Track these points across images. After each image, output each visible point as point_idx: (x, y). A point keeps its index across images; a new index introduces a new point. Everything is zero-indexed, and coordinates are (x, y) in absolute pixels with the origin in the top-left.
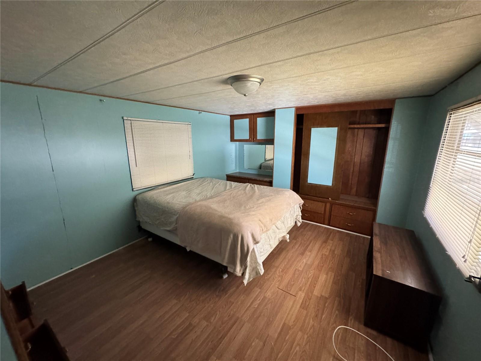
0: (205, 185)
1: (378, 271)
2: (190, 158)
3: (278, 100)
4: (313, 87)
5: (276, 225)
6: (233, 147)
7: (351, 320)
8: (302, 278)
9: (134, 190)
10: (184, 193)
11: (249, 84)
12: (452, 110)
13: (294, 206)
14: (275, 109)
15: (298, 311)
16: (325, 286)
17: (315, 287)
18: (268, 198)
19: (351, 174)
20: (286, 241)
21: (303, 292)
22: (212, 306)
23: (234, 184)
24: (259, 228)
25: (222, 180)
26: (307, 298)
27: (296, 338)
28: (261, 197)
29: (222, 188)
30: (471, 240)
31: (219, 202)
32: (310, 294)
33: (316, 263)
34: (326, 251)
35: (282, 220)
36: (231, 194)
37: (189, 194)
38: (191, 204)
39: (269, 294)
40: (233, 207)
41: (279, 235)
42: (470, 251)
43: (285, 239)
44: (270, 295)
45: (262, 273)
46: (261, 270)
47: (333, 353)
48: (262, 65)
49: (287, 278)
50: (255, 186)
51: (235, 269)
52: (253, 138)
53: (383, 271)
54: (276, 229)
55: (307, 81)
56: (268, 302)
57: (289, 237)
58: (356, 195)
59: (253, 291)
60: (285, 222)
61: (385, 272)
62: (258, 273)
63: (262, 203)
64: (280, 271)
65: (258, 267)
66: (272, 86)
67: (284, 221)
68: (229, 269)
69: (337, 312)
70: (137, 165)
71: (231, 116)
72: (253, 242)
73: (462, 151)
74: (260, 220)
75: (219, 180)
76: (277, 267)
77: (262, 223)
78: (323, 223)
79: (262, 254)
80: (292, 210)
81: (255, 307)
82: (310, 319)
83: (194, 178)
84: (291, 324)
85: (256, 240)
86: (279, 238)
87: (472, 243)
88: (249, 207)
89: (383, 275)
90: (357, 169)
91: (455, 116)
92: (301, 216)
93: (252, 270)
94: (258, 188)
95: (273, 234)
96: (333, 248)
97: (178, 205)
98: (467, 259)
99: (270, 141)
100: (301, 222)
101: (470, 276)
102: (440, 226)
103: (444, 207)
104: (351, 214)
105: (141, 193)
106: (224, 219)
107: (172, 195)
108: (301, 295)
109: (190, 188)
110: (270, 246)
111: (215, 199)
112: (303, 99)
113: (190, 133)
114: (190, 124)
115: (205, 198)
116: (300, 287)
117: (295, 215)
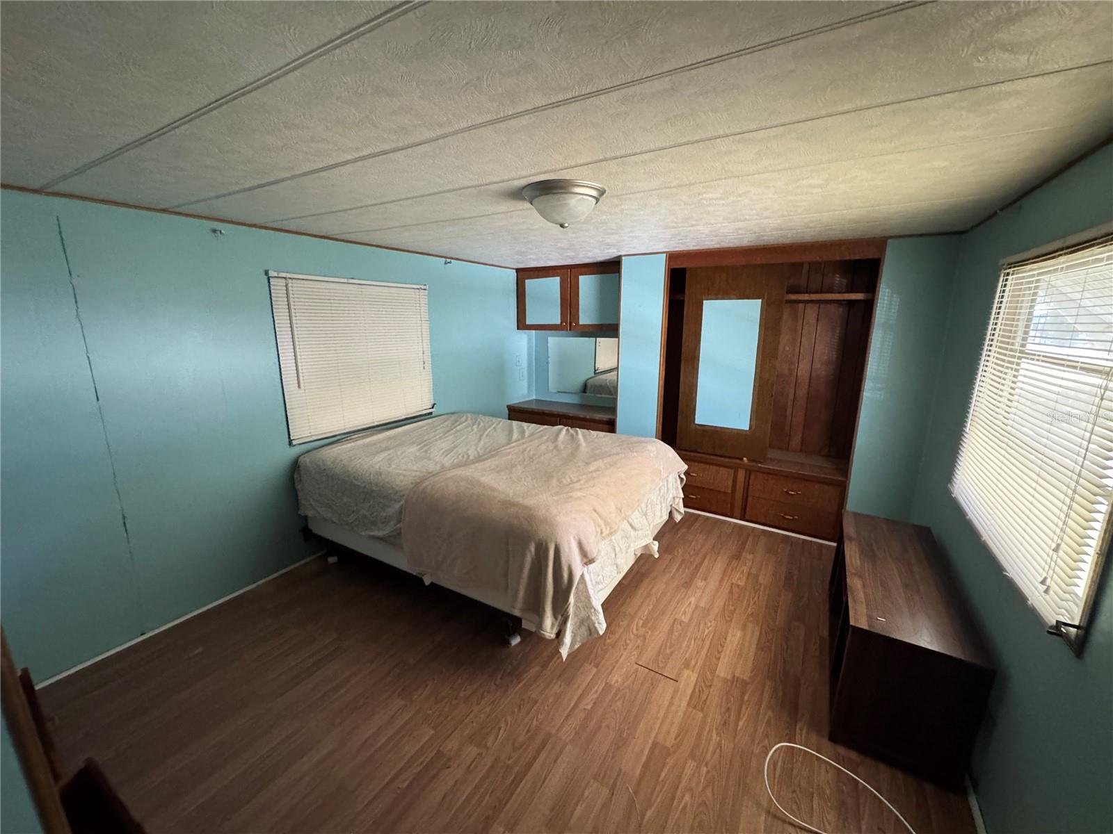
0: (460, 430)
1: (859, 618)
2: (424, 368)
3: (630, 237)
4: (711, 209)
5: (630, 520)
6: (523, 342)
7: (801, 730)
8: (690, 639)
9: (294, 442)
10: (413, 449)
11: (572, 201)
12: (1011, 265)
13: (668, 476)
14: (620, 257)
15: (685, 713)
16: (740, 655)
17: (718, 659)
18: (609, 459)
19: (790, 404)
20: (652, 556)
21: (693, 671)
22: (488, 709)
23: (528, 427)
24: (594, 528)
25: (499, 419)
26: (703, 684)
27: (683, 776)
28: (594, 457)
29: (501, 437)
30: (1058, 545)
31: (499, 468)
32: (709, 675)
33: (719, 604)
34: (739, 579)
35: (641, 509)
36: (525, 450)
37: (426, 451)
38: (434, 475)
39: (616, 678)
40: (532, 479)
41: (635, 542)
42: (1055, 570)
43: (648, 553)
44: (620, 680)
45: (602, 630)
46: (599, 623)
47: (765, 804)
48: (605, 160)
49: (657, 639)
50: (577, 432)
51: (540, 625)
52: (569, 322)
53: (870, 617)
54: (630, 529)
55: (701, 197)
56: (616, 697)
57: (659, 548)
58: (801, 451)
59: (582, 673)
60: (650, 513)
61: (876, 620)
62: (593, 630)
63: (597, 470)
64: (640, 625)
65: (593, 618)
66: (622, 204)
67: (647, 510)
68: (525, 625)
69: (770, 713)
70: (302, 385)
71: (518, 270)
72: (582, 560)
73: (1035, 355)
74: (595, 511)
75: (494, 420)
76: (633, 617)
77: (600, 516)
78: (729, 514)
79: (600, 587)
80: (664, 485)
81: (586, 707)
82: (710, 731)
83: (434, 414)
84: (669, 744)
85: (589, 554)
86: (635, 551)
87: (1061, 553)
88: (569, 480)
89: (870, 626)
90: (803, 391)
91: (1016, 279)
92: (683, 499)
93: (578, 624)
94: (584, 436)
95: (624, 541)
96: (754, 571)
97: (402, 477)
98: (1051, 585)
99: (609, 329)
100: (683, 512)
101: (1057, 621)
102: (990, 517)
103: (996, 475)
104: (793, 493)
105: (308, 451)
106: (512, 510)
107: (386, 454)
108: (690, 678)
109: (426, 438)
110: (615, 568)
111: (488, 463)
112: (687, 236)
113: (424, 309)
114: (425, 289)
115: (465, 459)
116: (686, 659)
117: (671, 496)
